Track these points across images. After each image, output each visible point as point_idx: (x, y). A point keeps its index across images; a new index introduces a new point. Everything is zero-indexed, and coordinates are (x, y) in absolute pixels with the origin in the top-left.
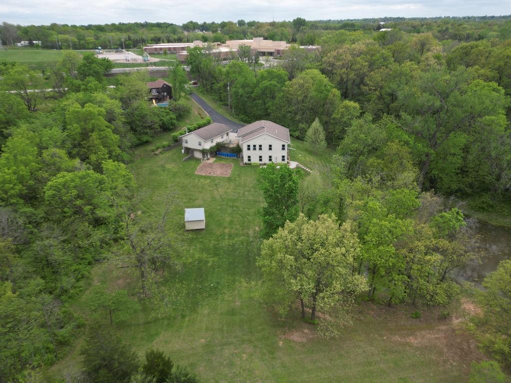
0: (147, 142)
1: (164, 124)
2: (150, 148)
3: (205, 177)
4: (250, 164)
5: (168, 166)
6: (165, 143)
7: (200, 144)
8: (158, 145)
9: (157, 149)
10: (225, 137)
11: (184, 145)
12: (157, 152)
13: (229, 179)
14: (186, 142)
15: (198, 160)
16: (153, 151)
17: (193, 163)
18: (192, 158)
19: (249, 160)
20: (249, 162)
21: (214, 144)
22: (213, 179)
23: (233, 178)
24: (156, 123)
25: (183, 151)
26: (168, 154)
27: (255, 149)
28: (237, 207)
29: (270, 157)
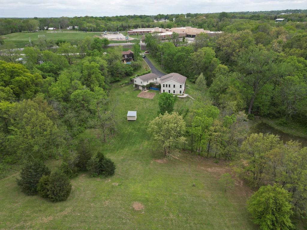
0: (118, 81)
1: (127, 72)
2: (120, 83)
3: (141, 98)
4: (164, 94)
5: (126, 92)
6: (127, 82)
7: (141, 83)
8: (123, 82)
9: (123, 84)
10: (155, 80)
11: (135, 83)
12: (122, 86)
13: (152, 100)
15: (140, 90)
16: (121, 85)
17: (137, 91)
18: (138, 89)
19: (164, 92)
21: (149, 83)
22: (144, 99)
23: (154, 100)
24: (123, 72)
25: (134, 86)
26: (127, 87)
27: (167, 87)
28: (153, 113)
29: (174, 91)
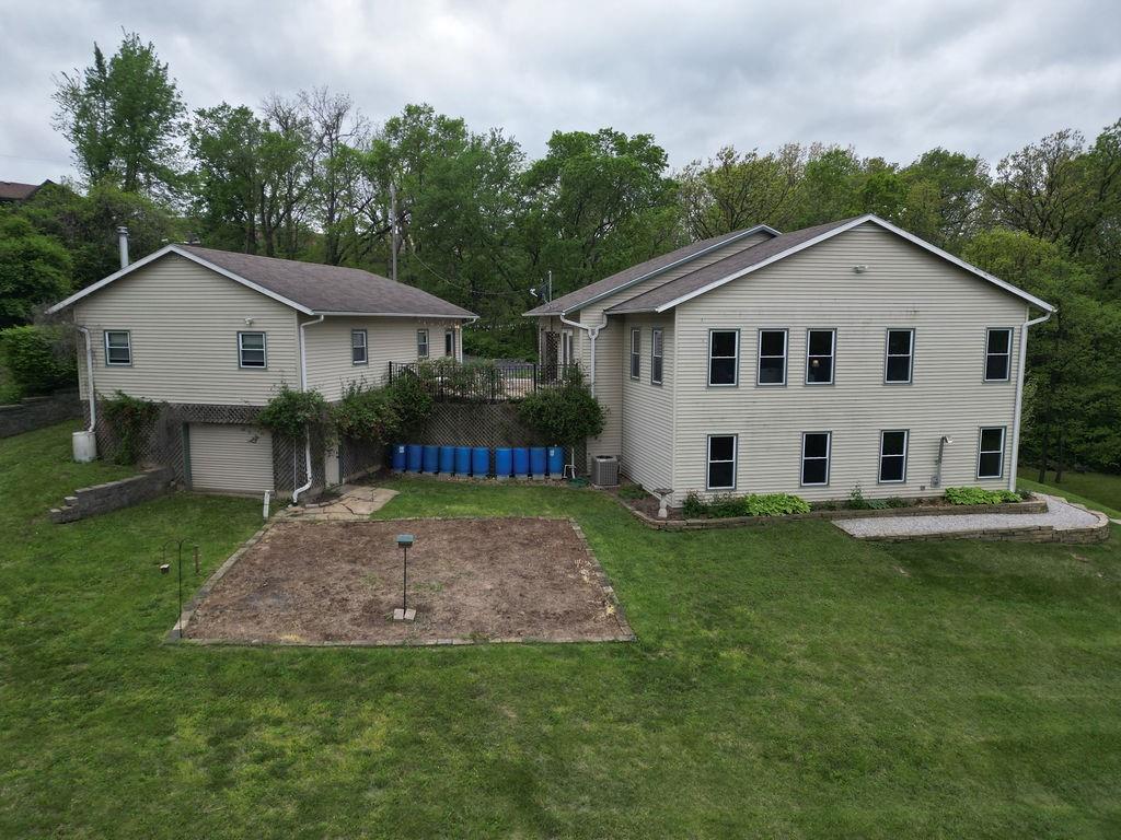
4: (738, 508)
7: (253, 357)
11: (100, 381)
13: (649, 674)
14: (119, 355)
18: (175, 495)
19: (721, 473)
20: (722, 492)
21: (372, 375)
23: (670, 653)
25: (83, 442)
27: (772, 369)
29: (894, 442)
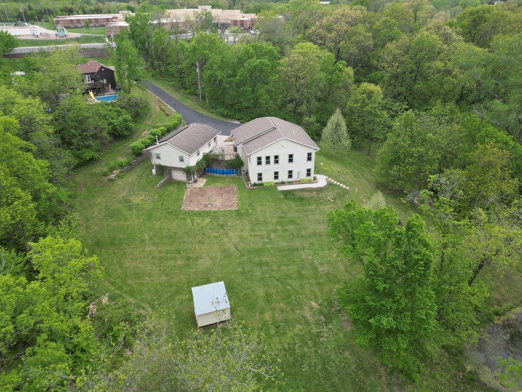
0: (92, 160)
1: (114, 129)
2: (99, 169)
3: (199, 214)
4: (262, 185)
5: (136, 200)
6: (123, 160)
7: (182, 160)
8: (112, 163)
9: (112, 170)
10: (213, 144)
11: (155, 161)
12: (112, 176)
13: (239, 214)
14: (158, 157)
16: (105, 174)
17: (173, 189)
19: (260, 179)
20: (260, 182)
23: (242, 211)
25: (154, 171)
26: (131, 178)
29: (290, 172)
